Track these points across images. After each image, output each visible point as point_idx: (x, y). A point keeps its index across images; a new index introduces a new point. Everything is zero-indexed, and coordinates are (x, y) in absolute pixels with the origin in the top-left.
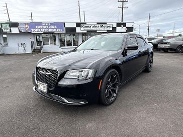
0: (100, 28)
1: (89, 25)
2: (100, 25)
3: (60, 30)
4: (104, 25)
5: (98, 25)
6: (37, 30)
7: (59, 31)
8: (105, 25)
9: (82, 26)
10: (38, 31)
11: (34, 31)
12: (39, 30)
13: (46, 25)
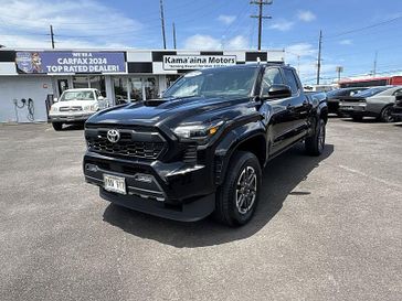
0: (207, 63)
1: (183, 58)
2: (207, 57)
3: (114, 68)
4: (216, 57)
5: (202, 57)
6: (60, 68)
7: (113, 70)
8: (219, 57)
9: (167, 60)
10: (62, 71)
11: (54, 70)
12: (66, 69)
13: (81, 57)
